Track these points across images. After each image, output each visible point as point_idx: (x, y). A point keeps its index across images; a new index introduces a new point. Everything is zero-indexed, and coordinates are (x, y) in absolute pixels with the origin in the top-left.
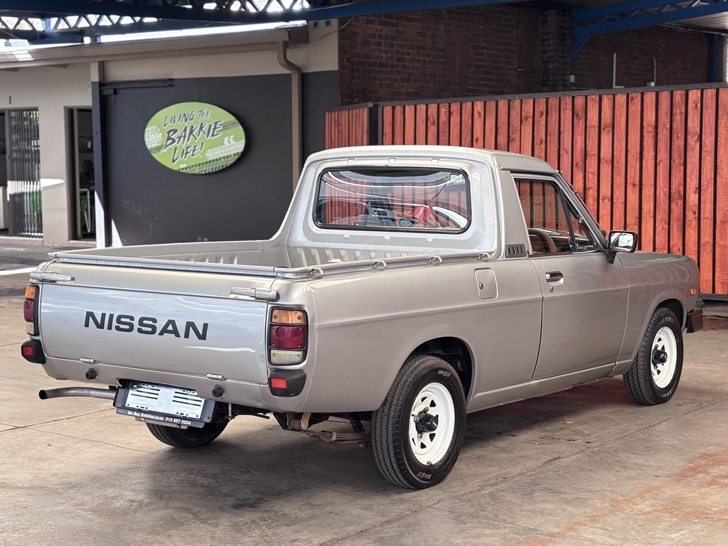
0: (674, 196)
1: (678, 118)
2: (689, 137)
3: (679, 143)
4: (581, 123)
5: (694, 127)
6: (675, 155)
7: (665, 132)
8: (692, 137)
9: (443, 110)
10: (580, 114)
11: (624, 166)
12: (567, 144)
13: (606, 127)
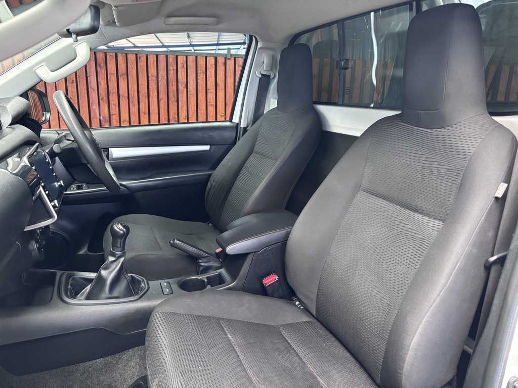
1: (172, 73)
3: (173, 88)
5: (182, 79)
6: (171, 96)
7: (163, 81)
8: (181, 85)
11: (137, 101)
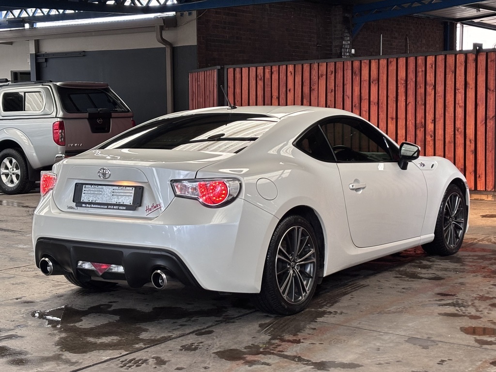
0: (419, 125)
1: (420, 74)
2: (427, 87)
3: (421, 91)
4: (357, 78)
5: (431, 80)
6: (419, 99)
7: (412, 83)
8: (429, 87)
9: (267, 71)
10: (357, 72)
11: (386, 106)
12: (348, 92)
13: (374, 80)
